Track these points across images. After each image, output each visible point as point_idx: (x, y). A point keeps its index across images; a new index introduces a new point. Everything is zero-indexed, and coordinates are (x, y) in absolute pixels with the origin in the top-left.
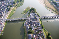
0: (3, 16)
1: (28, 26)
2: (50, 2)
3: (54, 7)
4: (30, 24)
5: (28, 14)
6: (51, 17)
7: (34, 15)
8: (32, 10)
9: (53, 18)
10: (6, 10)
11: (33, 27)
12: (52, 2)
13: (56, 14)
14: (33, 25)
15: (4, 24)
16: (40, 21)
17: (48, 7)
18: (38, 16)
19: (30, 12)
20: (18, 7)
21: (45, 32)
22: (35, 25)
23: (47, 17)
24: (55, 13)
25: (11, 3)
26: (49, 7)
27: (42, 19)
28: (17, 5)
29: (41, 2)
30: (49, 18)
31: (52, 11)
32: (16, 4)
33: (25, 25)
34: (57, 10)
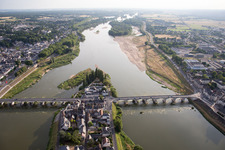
1: (66, 119)
2: (166, 58)
3: (176, 72)
5: (80, 89)
11: (83, 123)
12: (170, 58)
13: (177, 91)
14: (83, 120)
17: (154, 73)
19: (89, 83)
21: (124, 145)
24: (174, 88)
25: (31, 55)
26: (158, 71)
28: (49, 63)
29: (136, 57)
30: (149, 102)
31: (166, 84)
32: (48, 59)
33: (57, 120)
34: (184, 82)
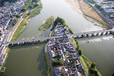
0: (3, 35)
2: (91, 6)
3: (99, 14)
4: (56, 48)
5: (51, 30)
6: (95, 34)
7: (63, 31)
8: (59, 22)
9: (97, 35)
10: (9, 24)
11: (62, 53)
12: (93, 5)
13: (103, 27)
15: (5, 51)
16: (75, 43)
17: (87, 16)
18: (71, 32)
19: (55, 26)
20: (32, 17)
21: (86, 63)
22: (65, 49)
23: (87, 35)
24: (101, 25)
25: (17, 10)
26: (89, 15)
27: (78, 38)
28: (28, 14)
29: (75, 6)
30: (90, 35)
31: (96, 23)
32: (27, 12)
34: (105, 21)
